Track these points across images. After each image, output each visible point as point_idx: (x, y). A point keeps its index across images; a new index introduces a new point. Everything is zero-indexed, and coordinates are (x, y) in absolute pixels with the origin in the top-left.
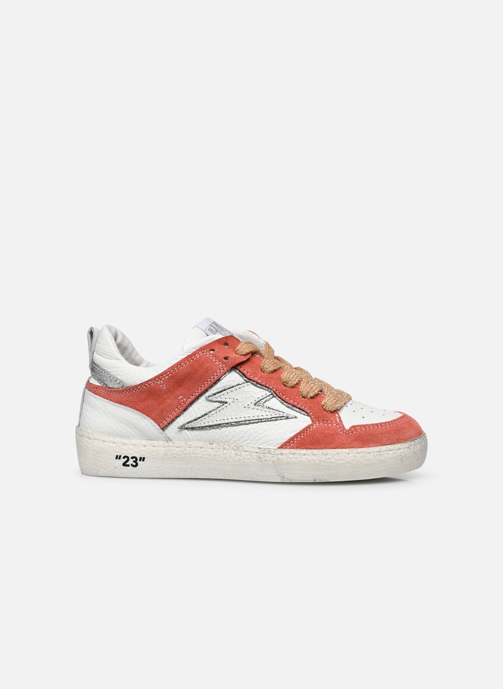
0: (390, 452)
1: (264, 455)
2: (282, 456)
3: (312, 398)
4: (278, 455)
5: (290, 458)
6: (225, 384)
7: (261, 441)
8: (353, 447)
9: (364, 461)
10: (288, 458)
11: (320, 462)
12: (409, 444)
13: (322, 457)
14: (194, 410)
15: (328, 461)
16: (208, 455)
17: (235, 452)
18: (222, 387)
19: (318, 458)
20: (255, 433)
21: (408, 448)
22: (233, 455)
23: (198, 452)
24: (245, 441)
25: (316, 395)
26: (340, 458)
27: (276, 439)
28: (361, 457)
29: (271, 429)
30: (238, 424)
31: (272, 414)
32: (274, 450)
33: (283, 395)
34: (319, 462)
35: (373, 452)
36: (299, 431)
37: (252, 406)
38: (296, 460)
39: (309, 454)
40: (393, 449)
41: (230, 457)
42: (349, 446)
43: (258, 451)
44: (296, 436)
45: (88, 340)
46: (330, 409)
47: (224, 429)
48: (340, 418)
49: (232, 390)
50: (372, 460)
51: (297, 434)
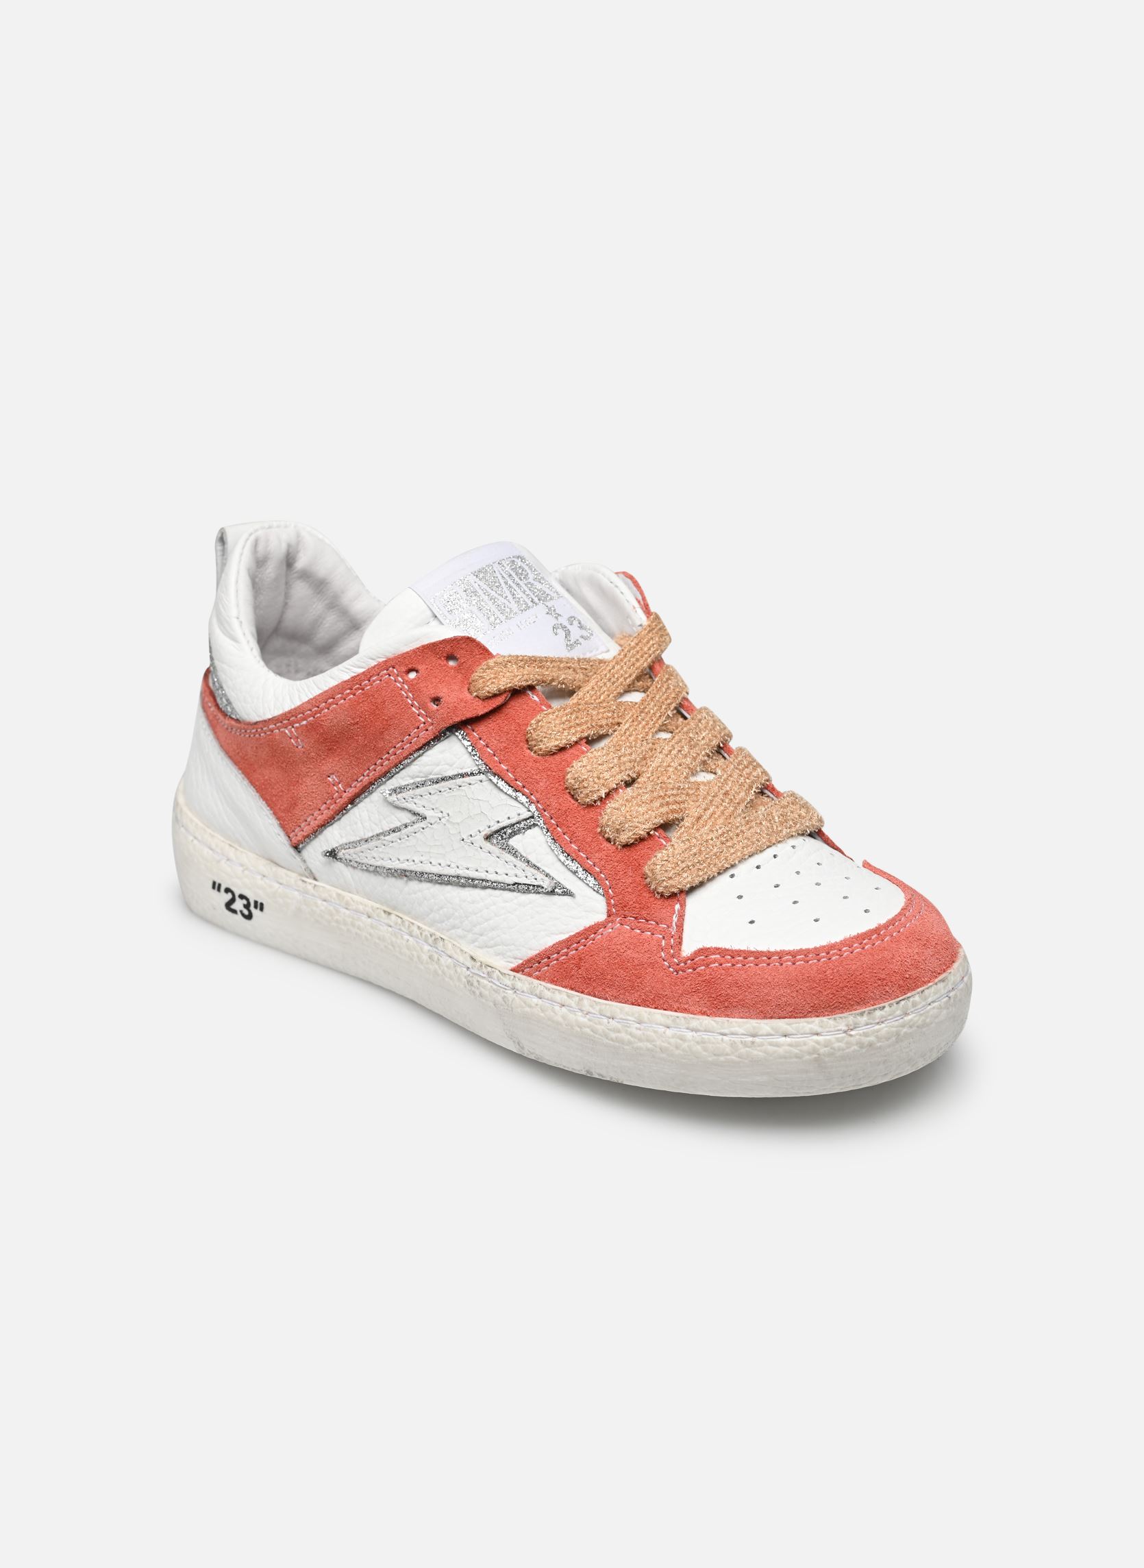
0: (784, 1038)
1: (479, 979)
2: (514, 996)
3: (626, 846)
4: (506, 989)
5: (530, 1006)
6: (427, 768)
7: (484, 938)
8: (685, 1011)
9: (705, 1053)
10: (525, 1003)
11: (594, 1034)
12: (851, 1022)
13: (600, 1023)
14: (360, 816)
15: (613, 1035)
16: (379, 938)
17: (429, 951)
18: (422, 775)
19: (591, 1023)
20: (475, 914)
21: (845, 1032)
22: (425, 957)
23: (361, 925)
24: (454, 927)
25: (642, 840)
26: (644, 1034)
27: (513, 944)
28: (698, 1043)
29: (509, 912)
30: (441, 880)
31: (519, 872)
32: (500, 975)
33: (558, 826)
34: (592, 1033)
35: (732, 1034)
36: (567, 936)
37: (479, 840)
38: (542, 1015)
39: (571, 1007)
40: (794, 1032)
41: (419, 957)
42: (676, 1006)
43: (469, 963)
44: (557, 948)
45: (217, 560)
46: (660, 889)
47: (414, 885)
48: (681, 916)
49: (440, 790)
50: (727, 1055)
51: (560, 943)
